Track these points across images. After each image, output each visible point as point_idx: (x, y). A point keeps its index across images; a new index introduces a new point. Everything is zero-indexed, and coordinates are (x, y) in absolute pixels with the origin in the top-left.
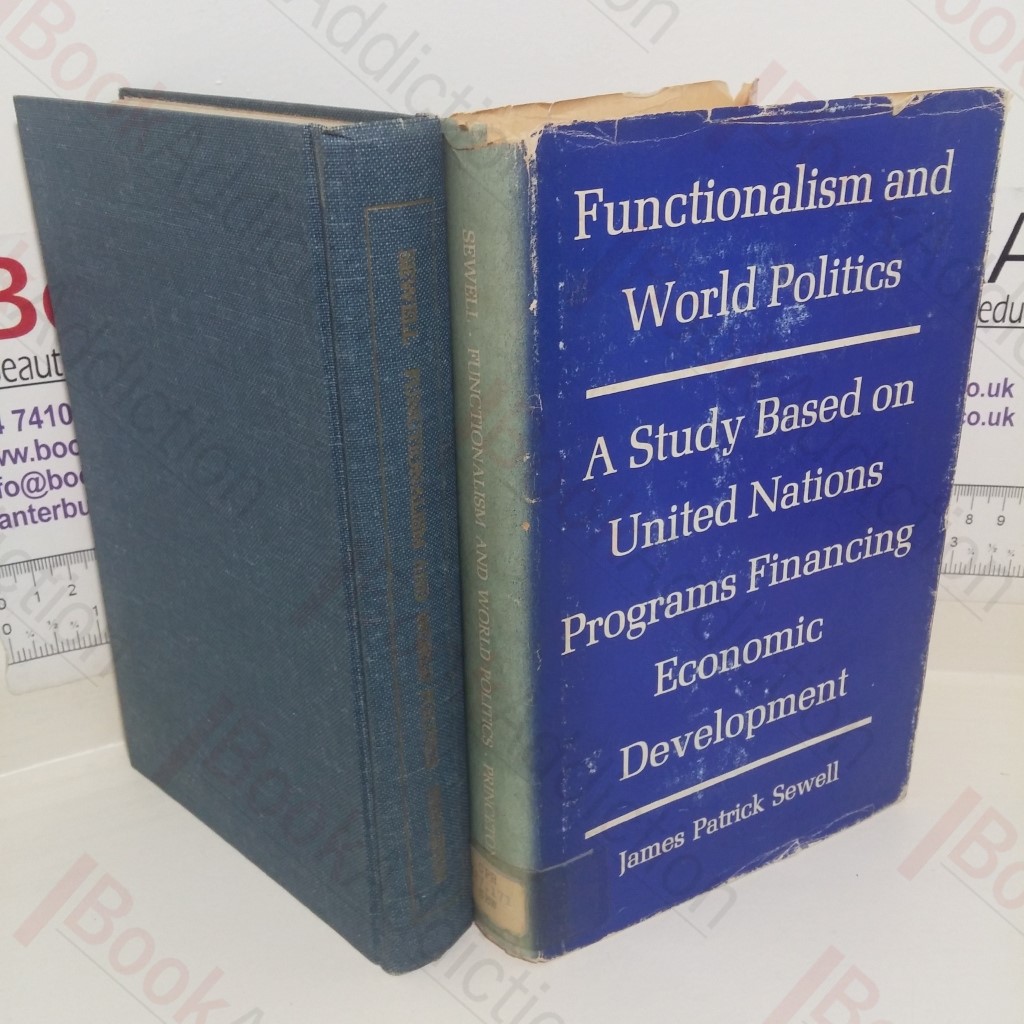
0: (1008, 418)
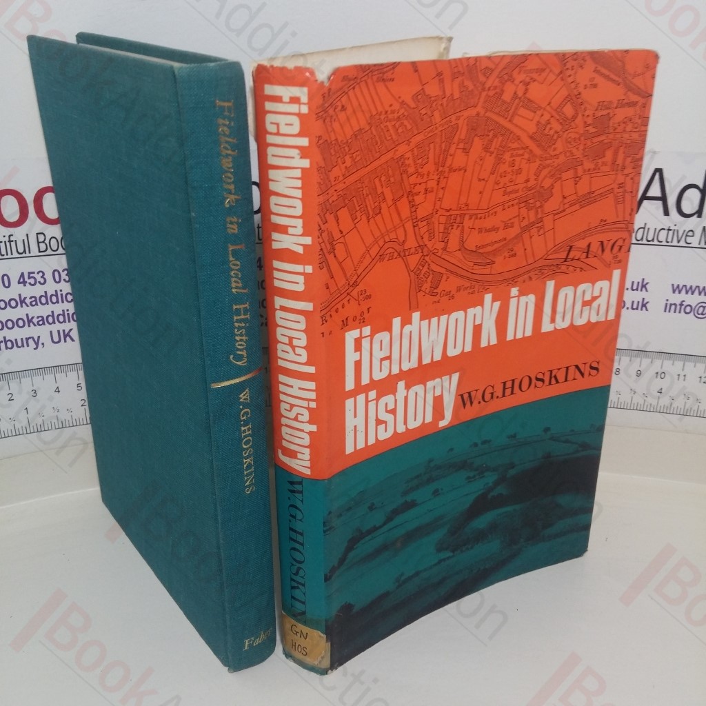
0: (644, 305)
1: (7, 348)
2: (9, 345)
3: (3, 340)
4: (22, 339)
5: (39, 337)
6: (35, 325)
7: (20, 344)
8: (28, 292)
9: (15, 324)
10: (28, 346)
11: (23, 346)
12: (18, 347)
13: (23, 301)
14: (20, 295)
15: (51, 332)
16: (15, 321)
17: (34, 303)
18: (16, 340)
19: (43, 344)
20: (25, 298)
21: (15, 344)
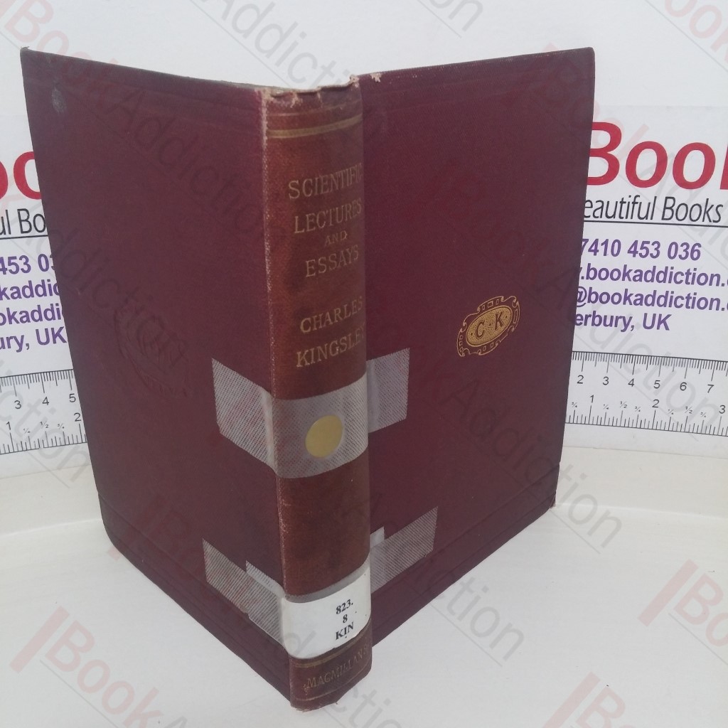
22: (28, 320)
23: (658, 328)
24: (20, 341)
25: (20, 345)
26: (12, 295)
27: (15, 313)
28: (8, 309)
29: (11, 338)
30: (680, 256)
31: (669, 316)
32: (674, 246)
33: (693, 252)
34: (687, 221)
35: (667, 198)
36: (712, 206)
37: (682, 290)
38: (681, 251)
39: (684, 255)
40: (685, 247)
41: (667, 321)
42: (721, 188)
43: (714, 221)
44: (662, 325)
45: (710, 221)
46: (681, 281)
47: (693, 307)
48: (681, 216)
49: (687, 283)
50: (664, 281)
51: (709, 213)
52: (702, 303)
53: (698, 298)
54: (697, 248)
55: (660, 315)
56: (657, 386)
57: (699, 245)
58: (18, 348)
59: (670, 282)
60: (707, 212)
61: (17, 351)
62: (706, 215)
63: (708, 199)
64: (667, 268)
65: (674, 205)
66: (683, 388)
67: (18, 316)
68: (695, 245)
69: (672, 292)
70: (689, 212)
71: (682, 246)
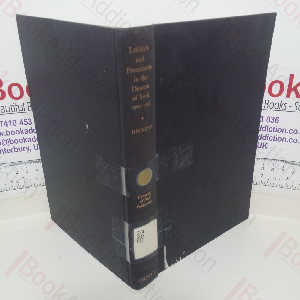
1: (15, 151)
2: (16, 150)
3: (13, 148)
4: (21, 148)
5: (29, 147)
6: (27, 142)
7: (21, 150)
8: (24, 127)
9: (19, 141)
10: (24, 151)
11: (22, 151)
12: (20, 151)
13: (22, 132)
14: (20, 129)
15: (34, 145)
16: (18, 140)
17: (26, 132)
18: (19, 148)
19: (31, 150)
20: (23, 130)
21: (18, 150)
22: (31, 141)
23: (263, 148)
24: (28, 149)
25: (28, 150)
26: (25, 132)
27: (26, 139)
28: (24, 137)
29: (25, 147)
30: (271, 122)
31: (267, 144)
32: (269, 118)
33: (276, 120)
34: (274, 109)
35: (266, 100)
36: (283, 104)
37: (272, 134)
38: (271, 120)
39: (272, 121)
40: (273, 118)
41: (266, 145)
42: (286, 97)
43: (284, 109)
44: (265, 147)
45: (282, 109)
46: (272, 131)
47: (276, 140)
48: (271, 107)
49: (274, 132)
50: (265, 131)
51: (282, 106)
52: (280, 139)
53: (278, 137)
54: (277, 119)
55: (264, 143)
56: (263, 169)
57: (278, 118)
58: (27, 151)
59: (267, 131)
60: (281, 106)
61: (27, 152)
62: (281, 107)
63: (281, 101)
64: (266, 126)
65: (268, 103)
66: (272, 170)
67: (27, 140)
68: (277, 118)
69: (268, 135)
70: (274, 106)
71: (272, 118)
